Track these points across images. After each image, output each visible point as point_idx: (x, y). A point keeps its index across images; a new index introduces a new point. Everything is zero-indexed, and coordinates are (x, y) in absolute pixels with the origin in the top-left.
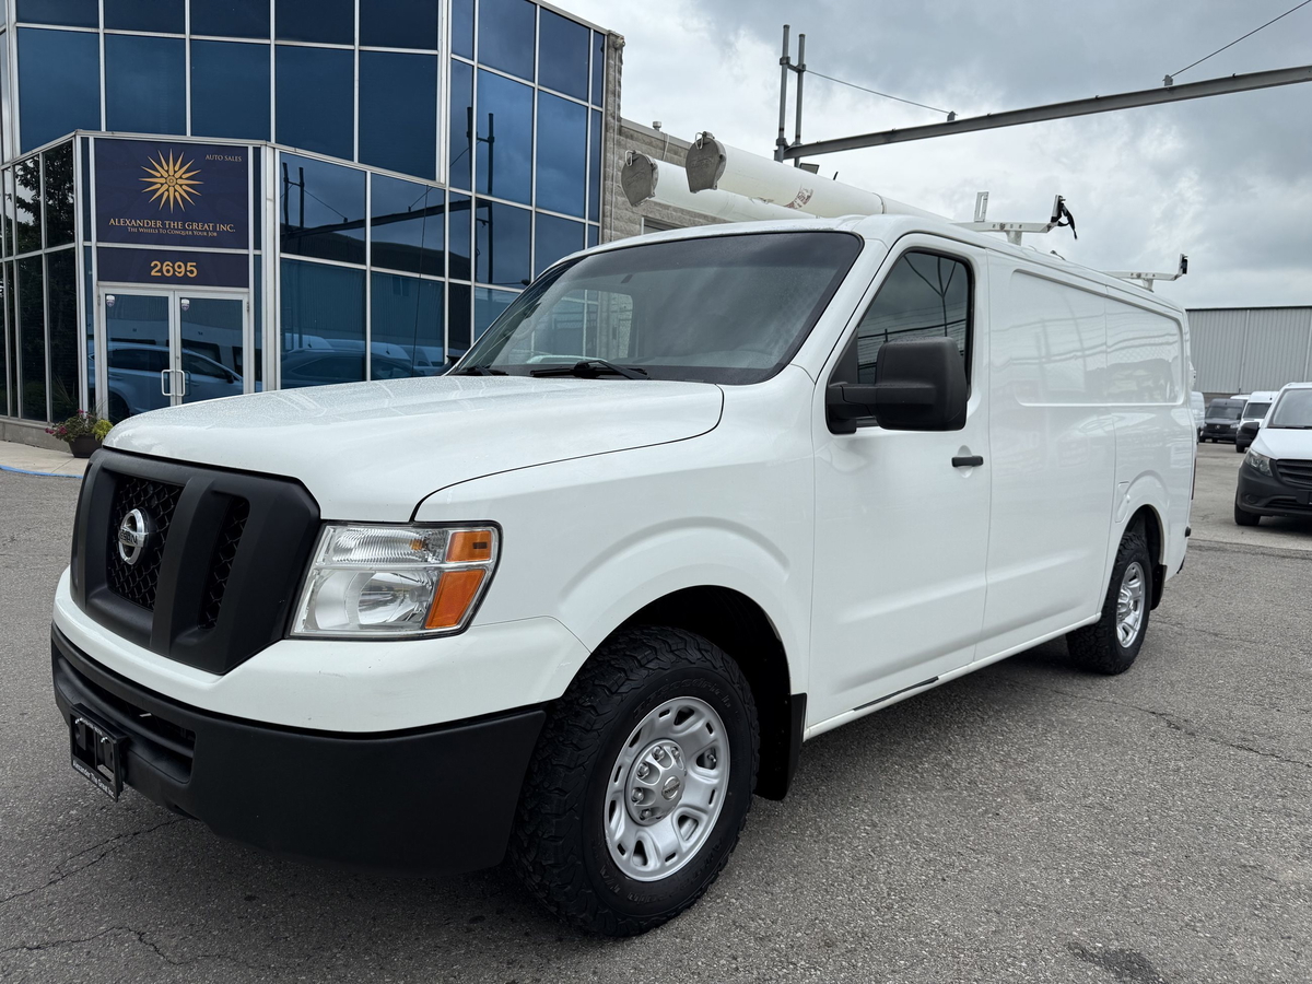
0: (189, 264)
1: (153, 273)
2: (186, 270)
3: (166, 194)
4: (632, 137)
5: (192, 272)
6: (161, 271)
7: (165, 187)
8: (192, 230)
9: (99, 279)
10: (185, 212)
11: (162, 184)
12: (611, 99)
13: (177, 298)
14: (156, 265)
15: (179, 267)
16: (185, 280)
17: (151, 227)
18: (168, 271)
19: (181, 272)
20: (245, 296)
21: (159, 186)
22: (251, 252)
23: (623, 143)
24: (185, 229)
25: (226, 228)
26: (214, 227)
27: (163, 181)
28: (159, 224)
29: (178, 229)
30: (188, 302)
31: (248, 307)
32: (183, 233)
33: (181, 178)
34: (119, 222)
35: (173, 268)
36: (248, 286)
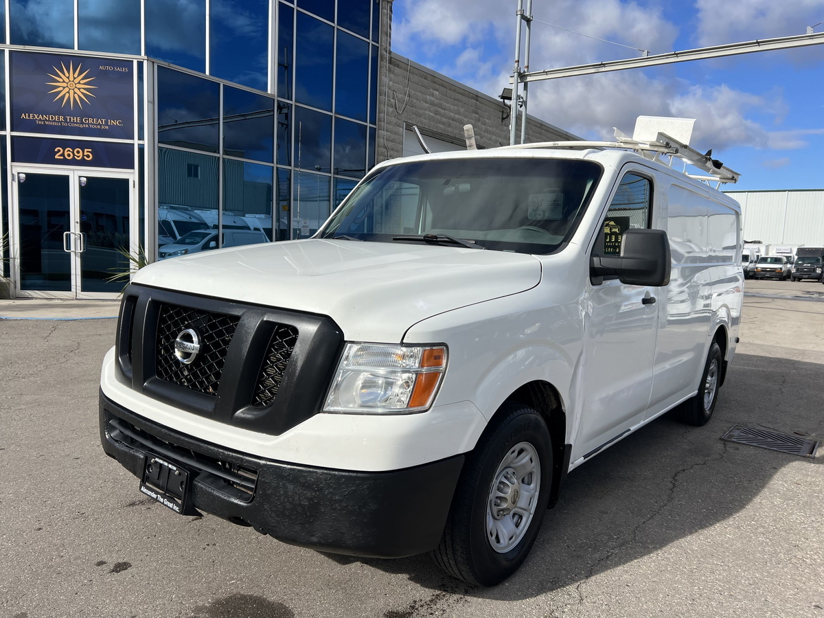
0: (86, 150)
1: (57, 157)
2: (83, 155)
3: (67, 95)
4: (398, 66)
5: (88, 156)
6: (63, 155)
7: (67, 90)
8: (88, 124)
9: (13, 160)
10: (83, 111)
11: (64, 88)
12: (384, 38)
13: (76, 176)
14: (59, 151)
15: (78, 152)
16: (83, 163)
17: (55, 121)
18: (69, 155)
19: (79, 157)
20: (132, 175)
21: (61, 89)
22: (136, 142)
23: (392, 69)
24: (82, 123)
25: (116, 123)
26: (107, 122)
27: (65, 85)
28: (61, 118)
29: (77, 123)
30: (85, 179)
31: (134, 184)
32: (81, 126)
33: (79, 83)
34: (29, 116)
35: (73, 153)
36: (133, 168)
